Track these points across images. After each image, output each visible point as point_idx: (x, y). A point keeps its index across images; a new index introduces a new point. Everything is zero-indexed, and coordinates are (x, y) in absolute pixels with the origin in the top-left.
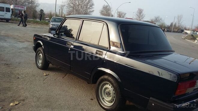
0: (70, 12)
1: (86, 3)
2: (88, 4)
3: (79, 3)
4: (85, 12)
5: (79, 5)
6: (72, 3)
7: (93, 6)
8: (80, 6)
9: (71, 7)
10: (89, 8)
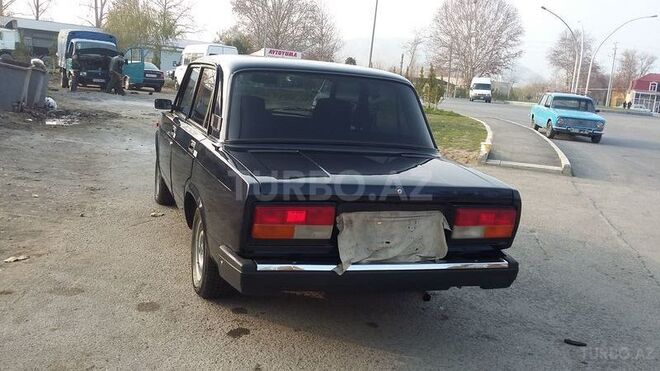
0: (440, 61)
1: (493, 28)
2: (501, 30)
3: (470, 29)
4: (490, 58)
5: (470, 36)
6: (448, 33)
7: (520, 37)
8: (473, 39)
9: (444, 45)
10: (505, 45)
